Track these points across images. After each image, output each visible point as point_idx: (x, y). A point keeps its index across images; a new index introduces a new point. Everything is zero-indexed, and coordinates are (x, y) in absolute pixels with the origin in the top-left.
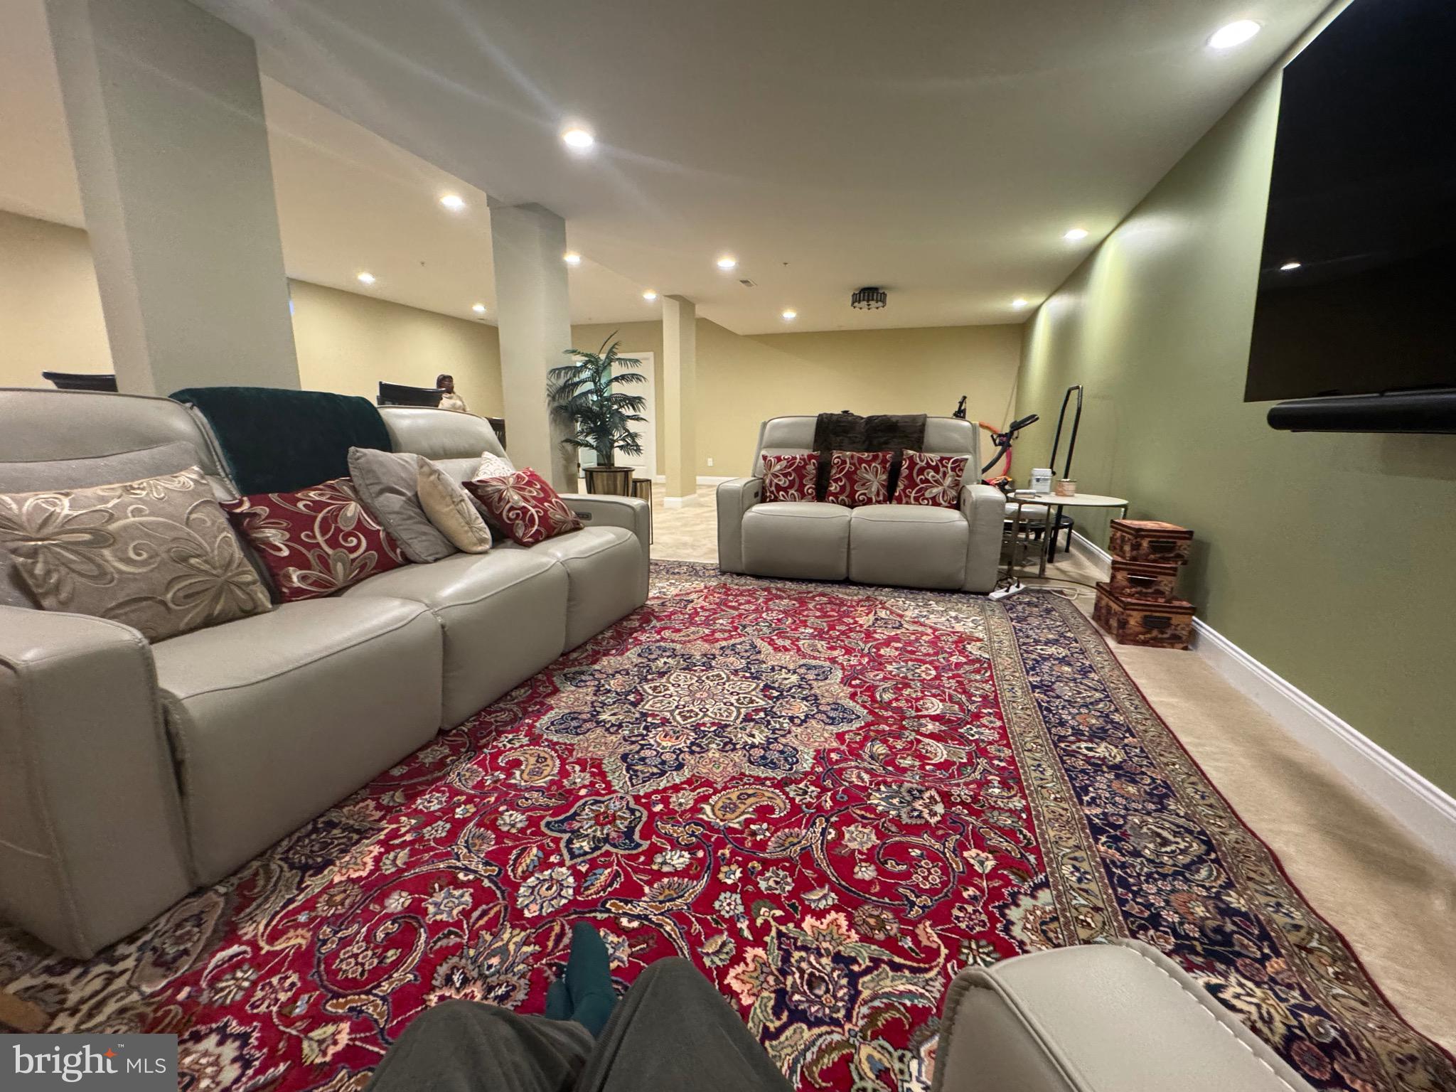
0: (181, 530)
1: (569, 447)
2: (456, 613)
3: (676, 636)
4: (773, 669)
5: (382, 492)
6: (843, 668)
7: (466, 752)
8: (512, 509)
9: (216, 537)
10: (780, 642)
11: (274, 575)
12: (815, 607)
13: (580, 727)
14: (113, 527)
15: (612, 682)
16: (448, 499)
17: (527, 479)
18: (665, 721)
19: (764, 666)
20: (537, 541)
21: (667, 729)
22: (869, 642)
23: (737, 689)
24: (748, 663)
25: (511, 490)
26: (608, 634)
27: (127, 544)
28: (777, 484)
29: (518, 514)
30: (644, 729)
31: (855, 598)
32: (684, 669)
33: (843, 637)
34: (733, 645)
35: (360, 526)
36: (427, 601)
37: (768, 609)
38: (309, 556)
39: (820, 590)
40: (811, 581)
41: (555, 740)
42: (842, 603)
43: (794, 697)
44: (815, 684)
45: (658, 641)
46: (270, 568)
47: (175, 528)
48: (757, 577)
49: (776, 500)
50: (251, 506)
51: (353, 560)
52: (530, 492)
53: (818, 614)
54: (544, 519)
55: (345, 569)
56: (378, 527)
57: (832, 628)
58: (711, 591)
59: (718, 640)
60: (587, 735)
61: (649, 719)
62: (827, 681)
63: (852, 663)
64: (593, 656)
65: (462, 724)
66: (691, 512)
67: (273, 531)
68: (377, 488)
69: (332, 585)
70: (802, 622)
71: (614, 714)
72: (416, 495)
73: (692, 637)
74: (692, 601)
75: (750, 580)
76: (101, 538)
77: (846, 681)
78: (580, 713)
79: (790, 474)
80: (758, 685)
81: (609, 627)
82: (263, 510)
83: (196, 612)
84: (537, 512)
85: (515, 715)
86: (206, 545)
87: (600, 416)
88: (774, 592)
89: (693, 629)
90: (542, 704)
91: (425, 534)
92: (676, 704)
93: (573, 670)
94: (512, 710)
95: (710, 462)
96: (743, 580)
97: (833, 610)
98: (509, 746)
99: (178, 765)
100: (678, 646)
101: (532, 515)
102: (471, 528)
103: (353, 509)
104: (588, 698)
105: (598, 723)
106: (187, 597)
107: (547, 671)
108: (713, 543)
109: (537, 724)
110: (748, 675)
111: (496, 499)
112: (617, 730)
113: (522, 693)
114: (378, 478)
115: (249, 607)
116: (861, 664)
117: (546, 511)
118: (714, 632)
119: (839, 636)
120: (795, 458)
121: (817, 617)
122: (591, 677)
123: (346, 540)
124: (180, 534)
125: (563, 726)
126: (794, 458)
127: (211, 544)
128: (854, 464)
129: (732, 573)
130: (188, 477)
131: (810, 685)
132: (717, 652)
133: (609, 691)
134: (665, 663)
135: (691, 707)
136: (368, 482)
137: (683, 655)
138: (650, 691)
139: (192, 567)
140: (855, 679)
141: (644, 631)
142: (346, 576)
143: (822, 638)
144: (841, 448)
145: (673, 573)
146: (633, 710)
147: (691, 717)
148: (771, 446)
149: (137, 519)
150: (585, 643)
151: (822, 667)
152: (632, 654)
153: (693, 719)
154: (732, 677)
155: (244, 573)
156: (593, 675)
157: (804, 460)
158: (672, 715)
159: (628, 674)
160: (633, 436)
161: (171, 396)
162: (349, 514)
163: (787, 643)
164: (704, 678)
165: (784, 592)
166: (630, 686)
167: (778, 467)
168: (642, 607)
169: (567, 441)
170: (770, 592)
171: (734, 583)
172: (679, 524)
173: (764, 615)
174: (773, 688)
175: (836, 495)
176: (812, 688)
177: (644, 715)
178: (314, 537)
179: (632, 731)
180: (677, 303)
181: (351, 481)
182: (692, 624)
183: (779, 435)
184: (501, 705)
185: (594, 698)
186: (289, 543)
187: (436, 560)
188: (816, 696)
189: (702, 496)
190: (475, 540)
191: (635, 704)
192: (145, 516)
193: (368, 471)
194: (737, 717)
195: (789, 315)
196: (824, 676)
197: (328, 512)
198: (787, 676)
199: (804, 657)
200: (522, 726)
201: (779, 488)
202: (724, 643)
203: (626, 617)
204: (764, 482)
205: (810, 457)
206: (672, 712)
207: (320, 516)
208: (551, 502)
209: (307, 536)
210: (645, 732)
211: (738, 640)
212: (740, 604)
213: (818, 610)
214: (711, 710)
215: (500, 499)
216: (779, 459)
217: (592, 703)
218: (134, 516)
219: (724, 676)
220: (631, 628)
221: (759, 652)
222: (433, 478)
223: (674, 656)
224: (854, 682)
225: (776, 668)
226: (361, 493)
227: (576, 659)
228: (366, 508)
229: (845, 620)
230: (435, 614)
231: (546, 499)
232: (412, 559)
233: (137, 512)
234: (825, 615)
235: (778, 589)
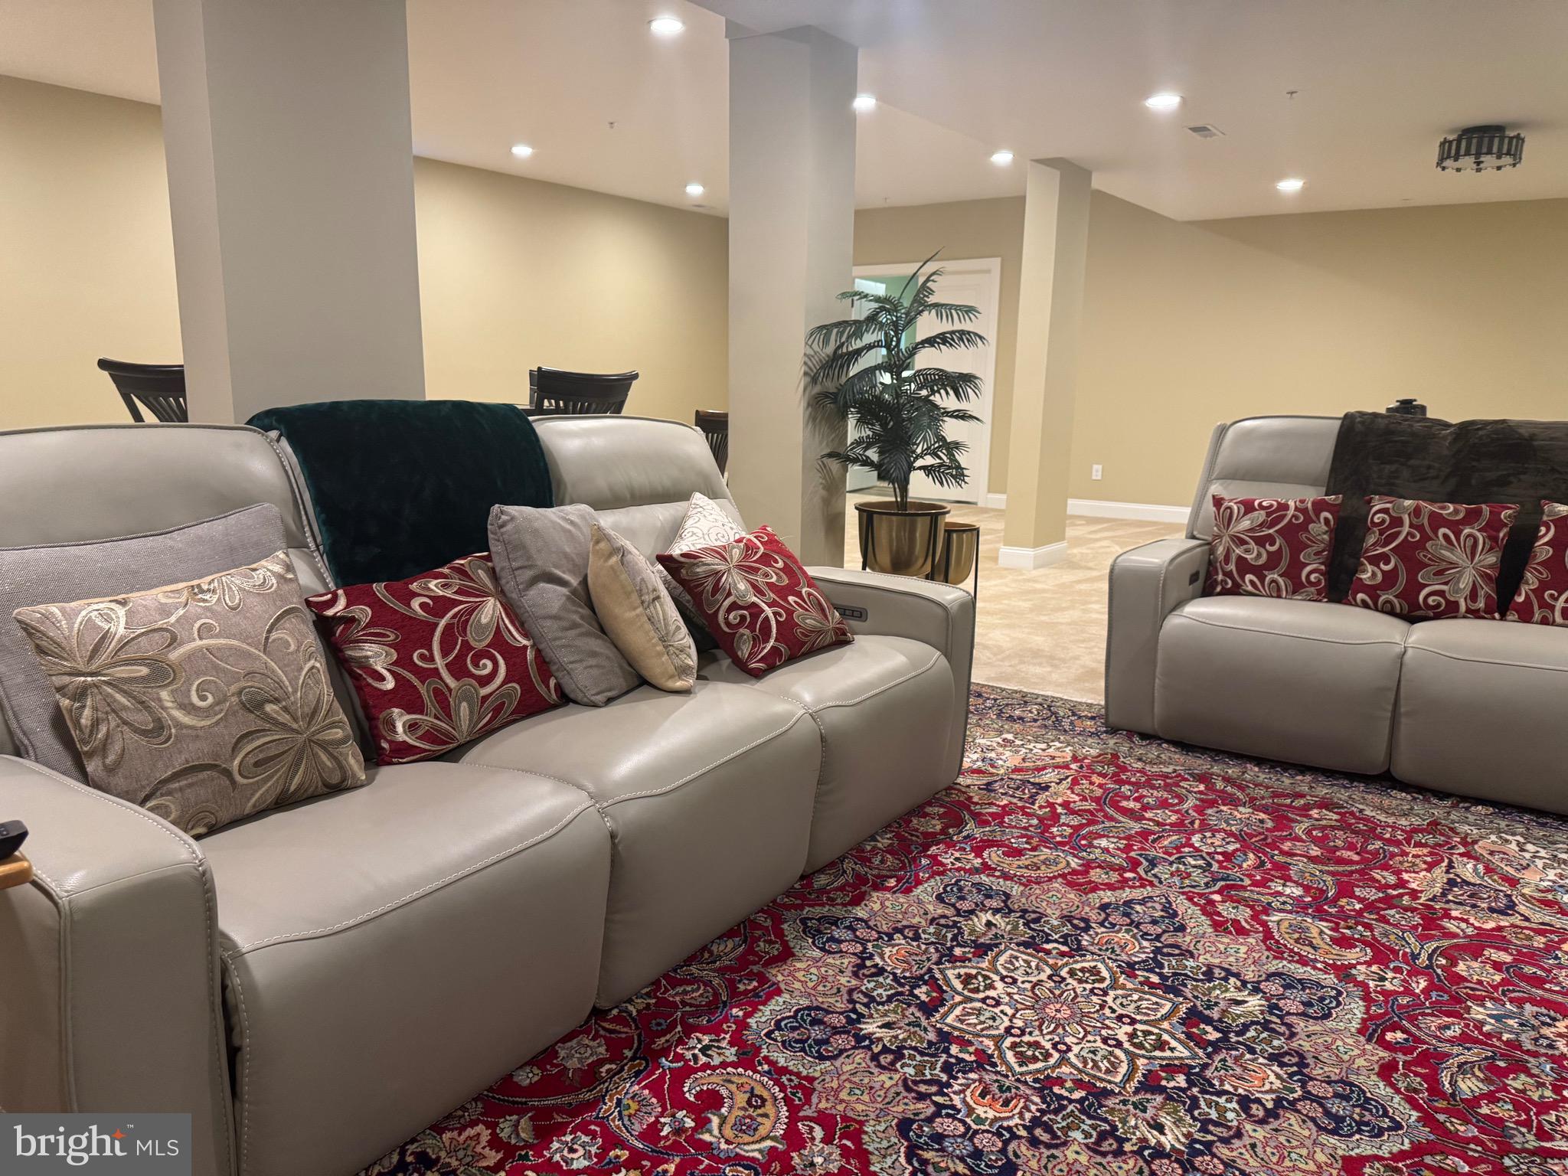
0: (258, 658)
1: (834, 465)
2: (632, 812)
3: (1012, 865)
4: (1209, 975)
5: (534, 581)
6: (1367, 998)
7: (633, 1059)
8: (734, 606)
9: (302, 669)
10: (1227, 910)
11: (371, 718)
12: (1309, 833)
13: (826, 1042)
14: (174, 656)
15: (887, 950)
16: (635, 596)
17: (762, 550)
18: (983, 1060)
19: (1190, 963)
20: (771, 668)
21: (987, 1077)
22: (1431, 938)
23: (1130, 1010)
24: (1157, 951)
25: (734, 572)
26: (884, 842)
27: (189, 682)
28: (1240, 559)
29: (743, 617)
30: (943, 1070)
31: (1403, 822)
32: (1026, 945)
33: (1369, 917)
34: (1128, 903)
35: (499, 641)
36: (591, 787)
37: (1205, 827)
38: (423, 690)
39: (1322, 791)
40: (1303, 769)
41: (782, 1062)
42: (1372, 831)
43: (1252, 1051)
44: (1300, 1025)
45: (975, 871)
46: (365, 707)
47: (250, 655)
48: (1185, 746)
49: (1236, 591)
50: (348, 606)
51: (485, 698)
52: (766, 575)
53: (1315, 851)
54: (787, 628)
55: (471, 712)
56: (525, 642)
57: (1345, 891)
58: (1087, 769)
59: (1095, 888)
60: (838, 1063)
61: (954, 1049)
62: (1329, 1024)
63: (1388, 986)
64: (855, 886)
65: (630, 1001)
66: (1052, 579)
67: (375, 647)
68: (529, 574)
69: (453, 738)
70: (1278, 866)
71: (888, 1026)
72: (584, 582)
73: (1044, 871)
74: (1047, 788)
75: (1169, 753)
76: (161, 672)
77: (1372, 1030)
78: (828, 1012)
79: (1271, 540)
80: (1175, 1008)
81: (887, 827)
82: (363, 613)
83: (266, 790)
84: (775, 614)
85: (716, 995)
86: (287, 683)
87: (894, 410)
88: (1220, 785)
89: (1045, 852)
90: (762, 979)
91: (594, 654)
92: (1007, 1023)
93: (819, 911)
94: (708, 983)
95: (1097, 471)
96: (1153, 752)
97: (1351, 847)
98: (703, 1059)
99: (233, 1052)
100: (1016, 890)
101: (767, 618)
102: (666, 647)
103: (490, 610)
104: (843, 980)
105: (859, 1038)
106: (257, 764)
107: (775, 911)
108: (1096, 655)
109: (752, 1021)
110: (1155, 979)
111: (710, 588)
112: (893, 1063)
113: (729, 950)
114: (529, 558)
115: (335, 779)
116: (1408, 991)
117: (790, 613)
118: (1088, 866)
119: (1360, 913)
120: (1286, 507)
121: (1313, 860)
122: (849, 935)
123: (476, 665)
124: (257, 666)
125: (795, 1035)
126: (1284, 507)
127: (293, 681)
128: (1420, 528)
129: (1130, 733)
130: (270, 568)
131: (1289, 1026)
132: (1094, 916)
133: (881, 971)
134: (989, 924)
135: (1036, 1037)
136: (515, 564)
137: (1025, 911)
138: (959, 987)
139: (267, 718)
140: (1394, 1028)
141: (951, 845)
142: (473, 724)
143: (1320, 914)
144: (1391, 490)
145: (1011, 719)
146: (924, 1022)
147: (1035, 1059)
148: (1233, 475)
149: (205, 642)
150: (842, 859)
151: (1319, 985)
152: (927, 892)
153: (1040, 1065)
154: (1122, 979)
155: (333, 725)
156: (854, 930)
157: (1304, 511)
158: (998, 1047)
159: (917, 937)
160: (952, 447)
161: (249, 422)
162: (484, 620)
163: (1243, 914)
164: (1064, 973)
165: (1241, 788)
166: (919, 964)
167: (1246, 524)
168: (952, 787)
169: (830, 455)
170: (1211, 787)
171: (1138, 757)
172: (1027, 605)
173: (1196, 839)
174: (1209, 1021)
175: (1373, 591)
176: (1293, 1035)
177: (945, 1037)
178: (432, 659)
179: (920, 1072)
180: (1057, 173)
181: (489, 558)
182: (1046, 840)
183: (1250, 454)
184: (693, 969)
185: (854, 982)
186: (395, 669)
187: (610, 701)
188: (1302, 1057)
189: (1078, 542)
190: (671, 669)
191: (928, 1009)
192: (217, 636)
193: (516, 547)
194: (1129, 1077)
195: (1290, 185)
196: (1322, 1009)
197: (454, 616)
198: (1239, 996)
199: (1279, 957)
200: (726, 1020)
201: (1244, 566)
202: (1108, 896)
203: (919, 811)
204: (1212, 551)
205: (1319, 506)
206: (998, 1040)
207: (443, 623)
208: (799, 595)
209: (422, 657)
210: (944, 1078)
211: (1138, 894)
212: (1146, 808)
213: (1316, 841)
214: (1076, 1049)
215: (716, 588)
216: (1248, 507)
217: (850, 992)
218: (201, 638)
219: (1105, 973)
220: (926, 835)
221: (1182, 928)
222: (614, 560)
223: (1006, 910)
224: (1389, 1036)
225: (1217, 971)
226: (503, 582)
227: (822, 891)
228: (511, 609)
229: (1377, 874)
230: (603, 813)
231: (792, 589)
232: (572, 696)
233: (205, 631)
234: (1330, 857)
235: (1227, 780)
